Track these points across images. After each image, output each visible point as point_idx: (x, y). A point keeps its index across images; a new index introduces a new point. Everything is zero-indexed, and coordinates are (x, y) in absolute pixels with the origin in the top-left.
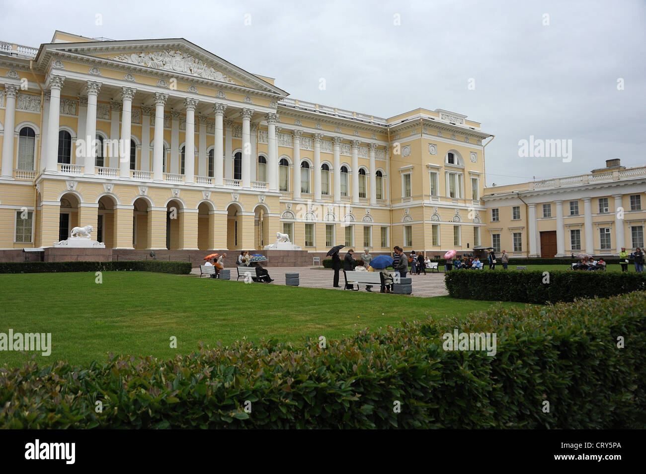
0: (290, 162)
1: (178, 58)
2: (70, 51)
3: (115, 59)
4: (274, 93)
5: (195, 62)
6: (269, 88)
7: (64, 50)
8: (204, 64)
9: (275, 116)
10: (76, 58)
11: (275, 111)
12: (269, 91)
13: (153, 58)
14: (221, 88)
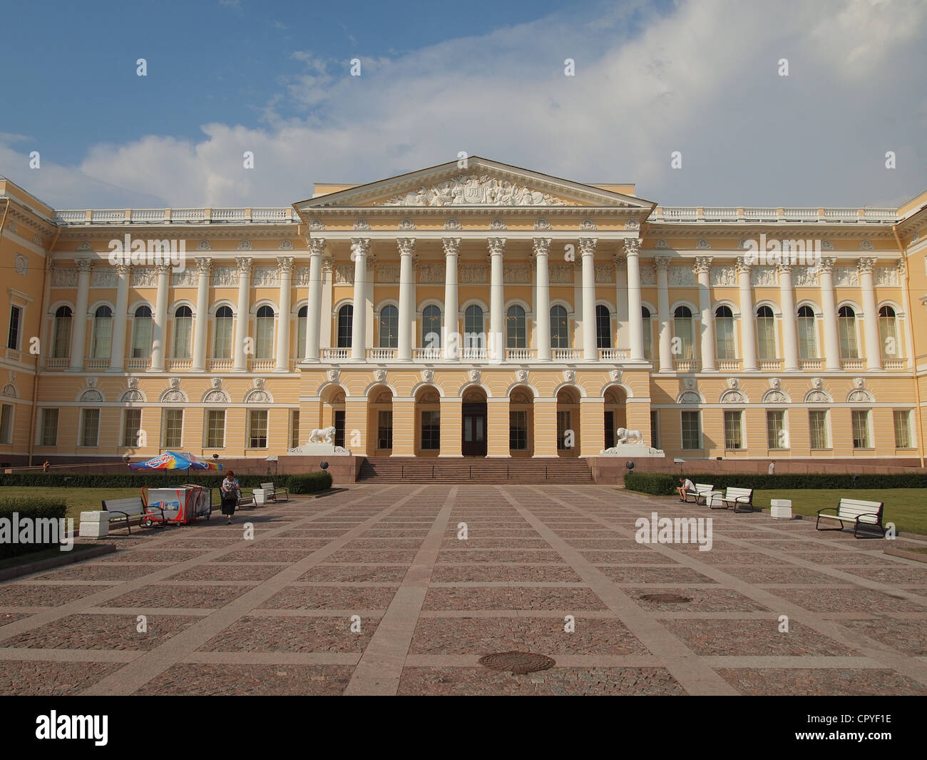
0: (693, 310)
1: (475, 184)
2: (327, 206)
3: (386, 204)
4: (630, 206)
5: (498, 186)
6: (620, 200)
7: (319, 206)
8: (512, 185)
9: (636, 242)
10: (334, 213)
11: (636, 235)
12: (622, 205)
13: (437, 192)
14: (541, 217)
